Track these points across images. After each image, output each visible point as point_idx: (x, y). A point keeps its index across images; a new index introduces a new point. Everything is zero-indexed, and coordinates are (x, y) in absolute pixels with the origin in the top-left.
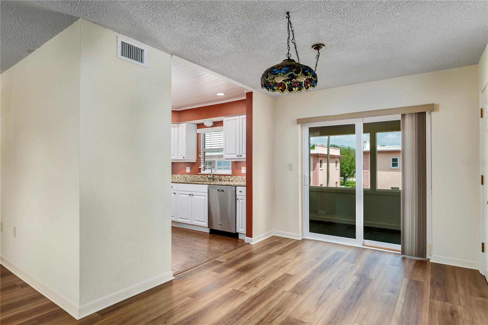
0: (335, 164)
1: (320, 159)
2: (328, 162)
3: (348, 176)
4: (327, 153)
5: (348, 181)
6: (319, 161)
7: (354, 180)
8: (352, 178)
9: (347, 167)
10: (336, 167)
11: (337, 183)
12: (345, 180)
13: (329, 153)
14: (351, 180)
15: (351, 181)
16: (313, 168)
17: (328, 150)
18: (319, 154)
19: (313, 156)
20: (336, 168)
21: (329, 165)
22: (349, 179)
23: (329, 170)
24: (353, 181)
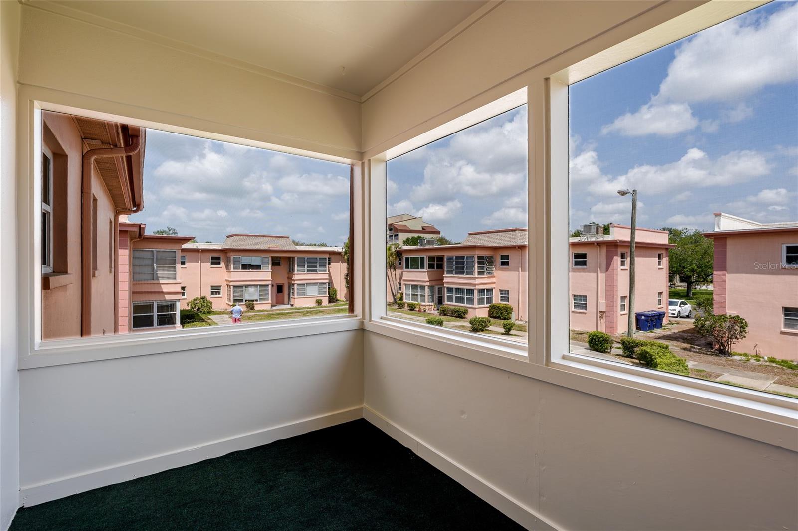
0: (657, 259)
1: (620, 251)
2: (632, 256)
3: (696, 281)
4: (629, 239)
5: (697, 289)
6: (620, 254)
7: (710, 287)
8: (706, 285)
9: (694, 266)
10: (659, 264)
11: (660, 294)
12: (689, 288)
13: (634, 238)
14: (704, 288)
15: (703, 290)
16: (607, 266)
17: (633, 233)
18: (617, 240)
19: (607, 245)
20: (660, 267)
21: (634, 260)
22: (701, 287)
23: (634, 270)
24: (709, 289)
